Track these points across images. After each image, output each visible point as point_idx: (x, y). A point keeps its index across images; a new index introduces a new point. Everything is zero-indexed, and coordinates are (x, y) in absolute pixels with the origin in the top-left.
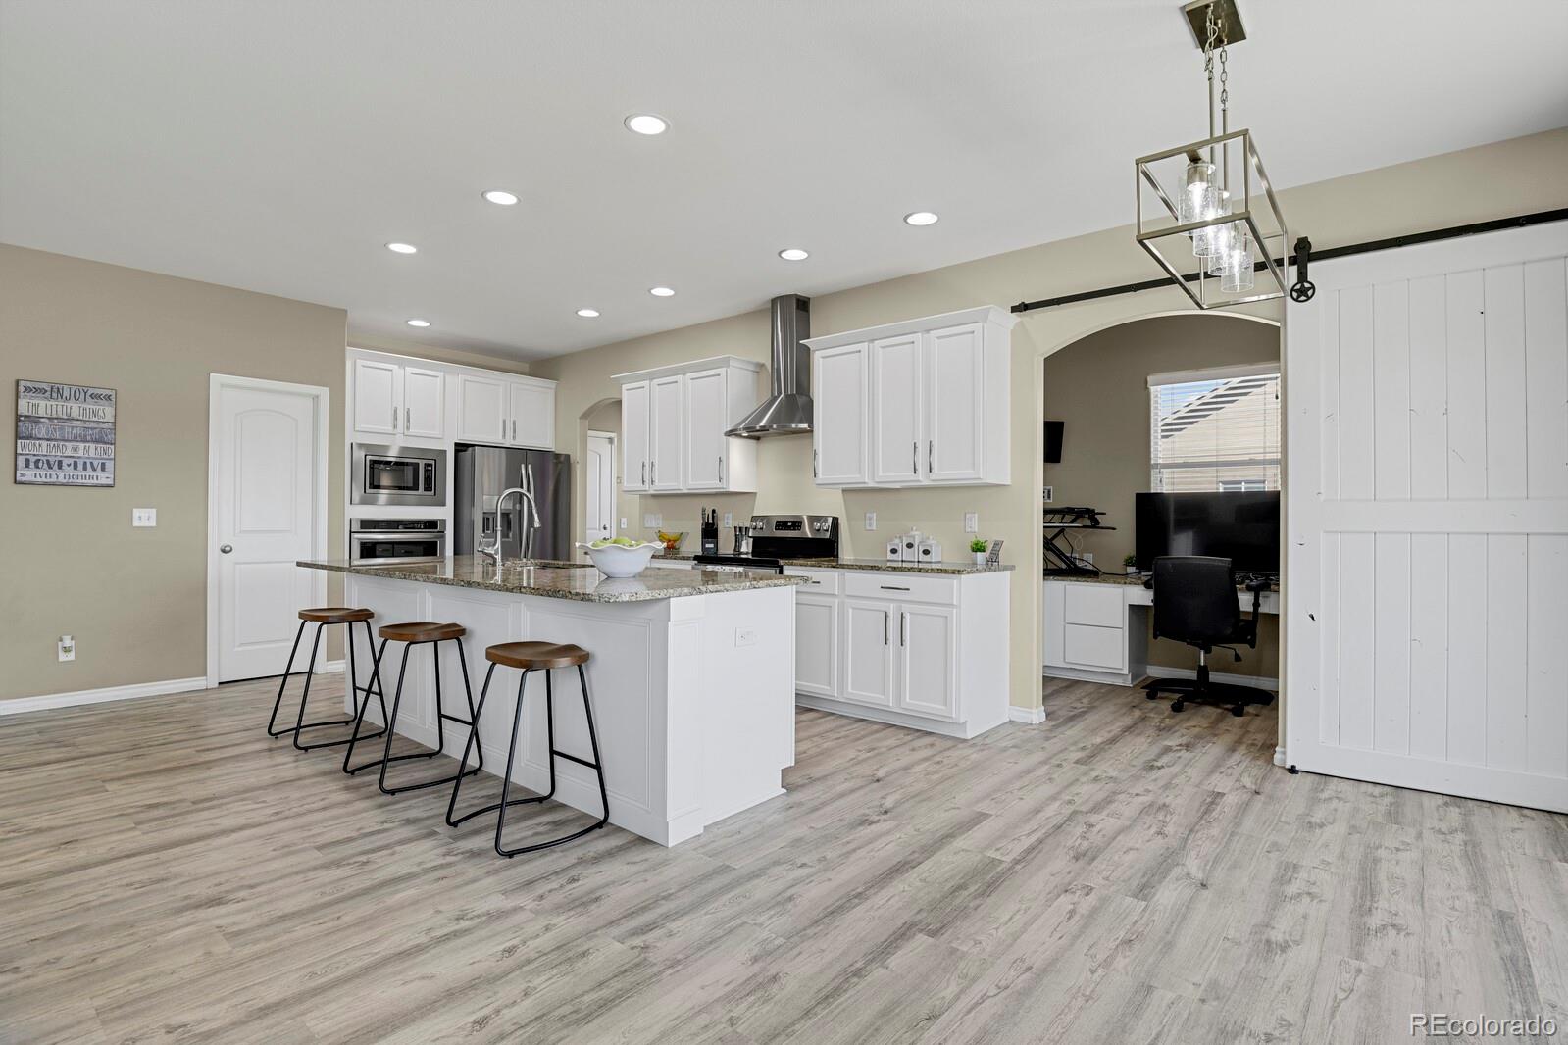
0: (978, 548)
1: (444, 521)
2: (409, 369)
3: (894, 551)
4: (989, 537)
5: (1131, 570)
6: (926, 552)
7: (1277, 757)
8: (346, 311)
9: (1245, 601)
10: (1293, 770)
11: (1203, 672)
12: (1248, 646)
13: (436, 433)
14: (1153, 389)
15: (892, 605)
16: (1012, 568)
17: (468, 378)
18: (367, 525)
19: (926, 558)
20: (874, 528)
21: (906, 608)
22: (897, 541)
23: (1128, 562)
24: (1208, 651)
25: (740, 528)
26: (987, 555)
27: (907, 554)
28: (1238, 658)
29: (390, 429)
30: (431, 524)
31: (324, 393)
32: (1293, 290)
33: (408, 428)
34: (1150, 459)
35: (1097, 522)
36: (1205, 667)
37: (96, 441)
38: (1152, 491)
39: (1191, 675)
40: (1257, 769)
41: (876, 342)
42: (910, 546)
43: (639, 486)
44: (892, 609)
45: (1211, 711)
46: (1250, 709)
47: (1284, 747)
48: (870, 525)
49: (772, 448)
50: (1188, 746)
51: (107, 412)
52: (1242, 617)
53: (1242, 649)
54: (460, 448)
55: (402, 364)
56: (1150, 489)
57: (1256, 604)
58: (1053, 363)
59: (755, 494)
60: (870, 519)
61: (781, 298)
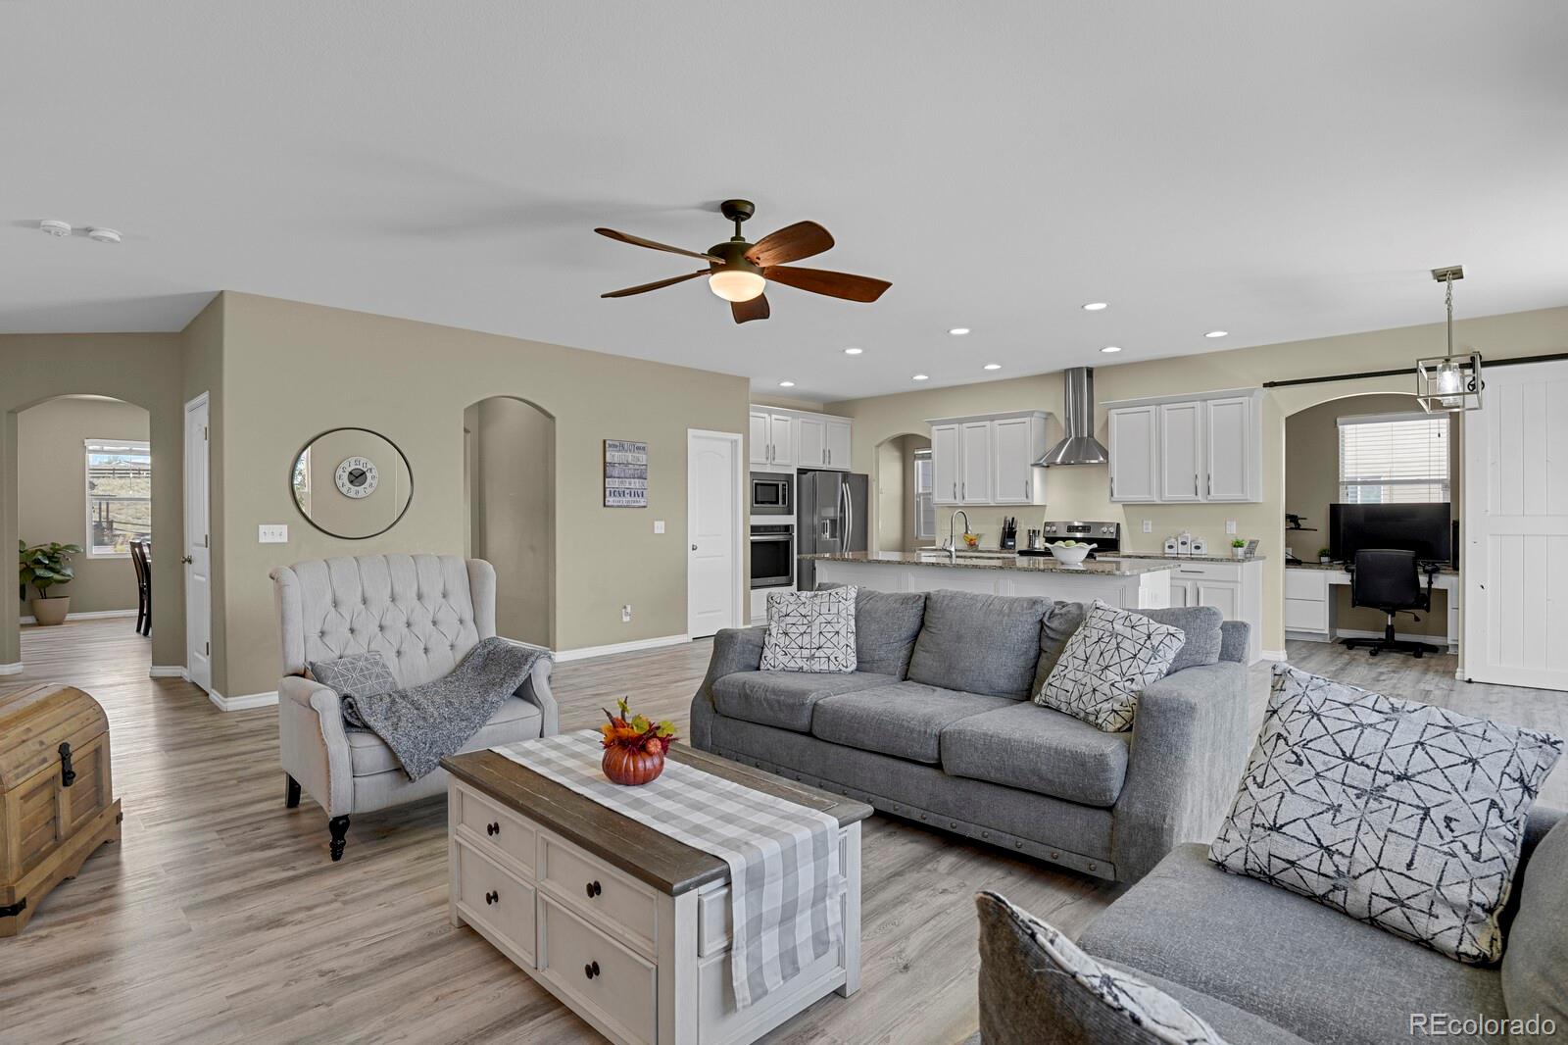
0: (1238, 545)
1: (793, 526)
2: (774, 416)
3: (1171, 547)
4: (1246, 538)
5: (1325, 559)
6: (1197, 548)
7: (1458, 675)
8: (748, 379)
9: (1423, 581)
10: (1470, 681)
11: (1390, 631)
12: (1423, 611)
13: (787, 462)
14: (1340, 427)
15: (1189, 583)
16: (1264, 558)
17: (805, 420)
18: (755, 530)
19: (1198, 552)
20: (1150, 531)
21: (1199, 584)
22: (1173, 540)
23: (1323, 554)
24: (1393, 615)
25: (1034, 531)
26: (1244, 550)
27: (1182, 549)
28: (1417, 619)
29: (764, 460)
30: (787, 528)
31: (739, 437)
32: (1469, 384)
33: (774, 459)
34: (1338, 478)
35: (1299, 525)
36: (1392, 626)
37: (638, 478)
38: (1341, 502)
39: (1383, 635)
40: (1445, 683)
41: (1163, 406)
42: (1184, 543)
43: (950, 500)
44: (1189, 585)
45: (1401, 656)
46: (1425, 654)
47: (1463, 668)
48: (1147, 529)
49: (1058, 475)
50: (1394, 672)
51: (643, 458)
52: (1422, 592)
53: (1420, 613)
54: (801, 472)
55: (770, 413)
56: (1338, 500)
57: (1430, 583)
58: (1290, 421)
59: (1045, 506)
60: (1147, 524)
61: (1073, 369)
